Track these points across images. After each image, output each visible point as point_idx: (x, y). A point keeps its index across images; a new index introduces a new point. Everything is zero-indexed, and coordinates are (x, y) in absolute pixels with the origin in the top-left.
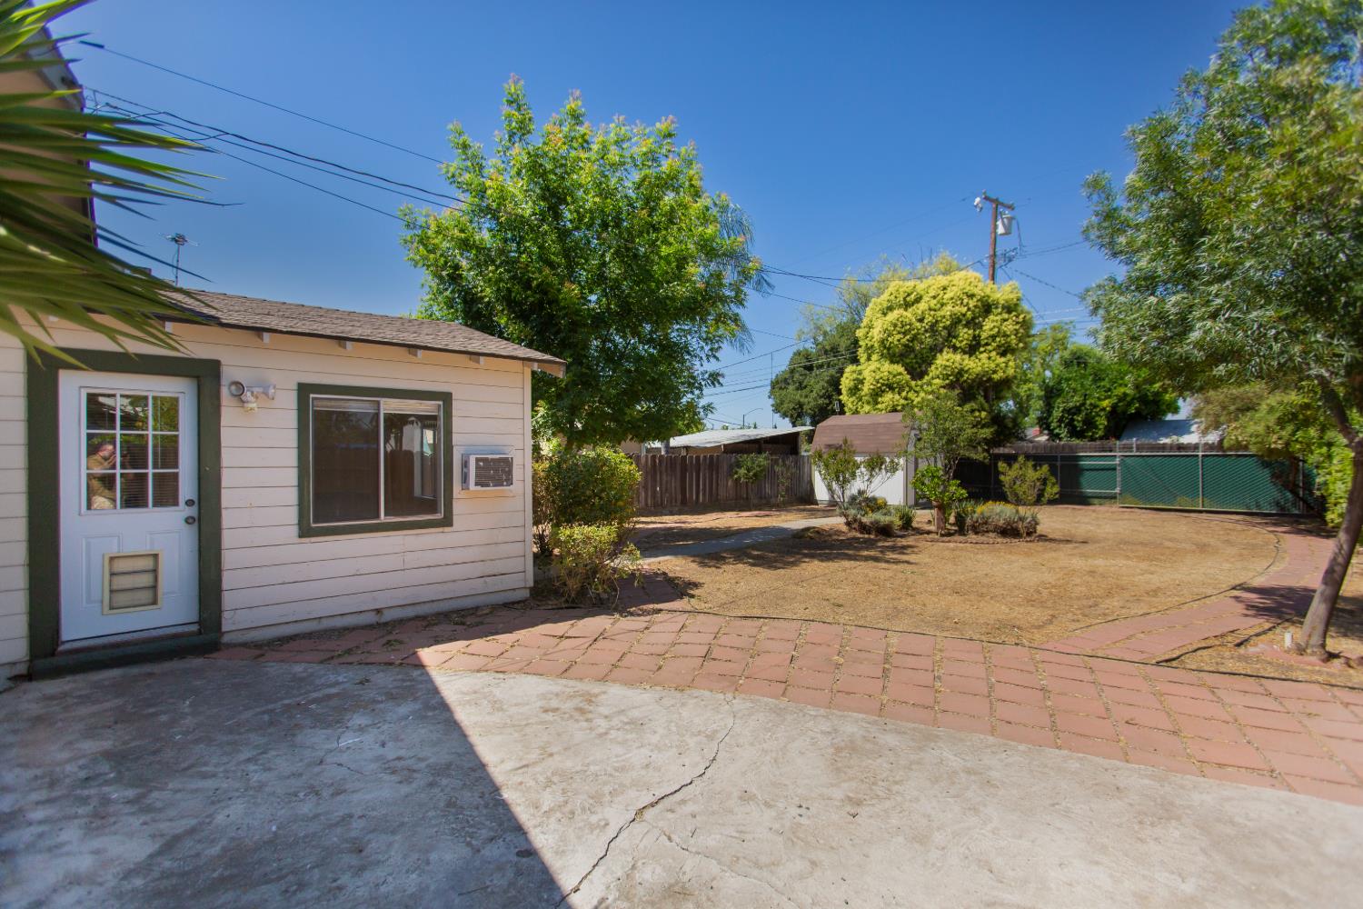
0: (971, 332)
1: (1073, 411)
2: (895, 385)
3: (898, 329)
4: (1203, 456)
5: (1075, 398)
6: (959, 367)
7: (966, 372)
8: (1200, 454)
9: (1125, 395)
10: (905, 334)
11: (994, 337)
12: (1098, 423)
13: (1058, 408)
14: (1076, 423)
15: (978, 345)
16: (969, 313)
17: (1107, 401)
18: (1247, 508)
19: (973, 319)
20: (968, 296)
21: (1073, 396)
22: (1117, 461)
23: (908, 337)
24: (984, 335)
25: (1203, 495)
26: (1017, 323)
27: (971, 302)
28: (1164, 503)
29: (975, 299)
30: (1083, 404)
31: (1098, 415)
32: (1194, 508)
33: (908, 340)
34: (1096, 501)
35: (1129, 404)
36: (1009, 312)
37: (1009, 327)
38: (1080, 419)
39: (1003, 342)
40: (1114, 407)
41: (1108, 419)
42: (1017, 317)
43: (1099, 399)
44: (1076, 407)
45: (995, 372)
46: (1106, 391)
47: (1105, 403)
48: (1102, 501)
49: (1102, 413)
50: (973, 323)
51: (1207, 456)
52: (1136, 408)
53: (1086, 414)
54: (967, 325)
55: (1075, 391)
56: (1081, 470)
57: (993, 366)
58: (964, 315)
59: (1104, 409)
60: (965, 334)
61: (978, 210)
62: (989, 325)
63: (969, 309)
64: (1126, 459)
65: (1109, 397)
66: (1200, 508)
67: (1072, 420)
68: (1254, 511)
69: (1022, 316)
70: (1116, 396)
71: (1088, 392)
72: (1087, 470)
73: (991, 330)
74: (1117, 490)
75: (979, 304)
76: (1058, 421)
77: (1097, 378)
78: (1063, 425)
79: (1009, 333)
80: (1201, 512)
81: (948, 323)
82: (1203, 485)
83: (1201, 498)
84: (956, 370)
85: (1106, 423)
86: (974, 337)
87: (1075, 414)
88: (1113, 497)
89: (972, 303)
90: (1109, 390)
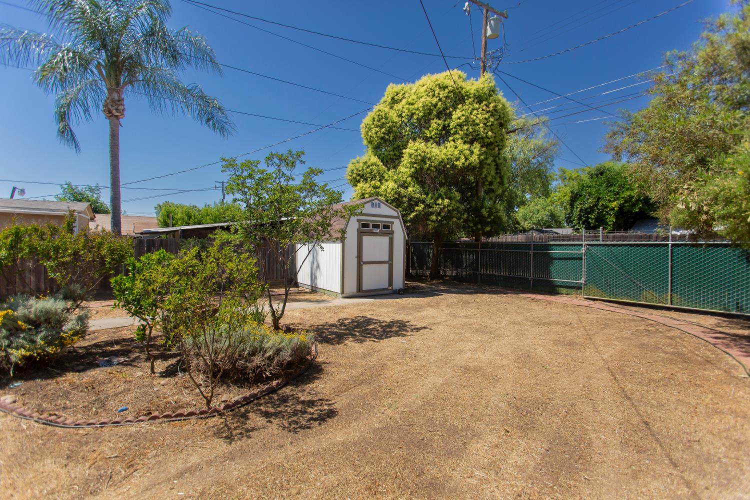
0: (440, 122)
1: (589, 210)
2: (368, 175)
3: (375, 123)
4: (673, 245)
5: (589, 201)
6: (423, 154)
7: (429, 159)
8: (670, 243)
9: (631, 197)
10: (381, 127)
11: (461, 125)
12: (608, 220)
13: (577, 208)
14: (590, 220)
15: (448, 133)
16: (440, 103)
17: (615, 203)
18: (725, 309)
19: (444, 110)
20: (440, 88)
21: (588, 199)
22: (583, 250)
23: (383, 130)
24: (452, 125)
25: (672, 291)
26: (488, 112)
27: (441, 93)
28: (628, 296)
29: (447, 90)
30: (596, 205)
31: (608, 213)
32: (660, 305)
33: (384, 133)
34: (564, 290)
35: (634, 205)
36: (480, 102)
37: (479, 116)
38: (593, 217)
39: (471, 130)
40: (621, 207)
41: (616, 216)
42: (487, 106)
43: (610, 201)
44: (590, 207)
45: (458, 159)
46: (615, 195)
47: (614, 204)
48: (570, 291)
49: (612, 212)
50: (444, 114)
51: (678, 245)
52: (640, 208)
53: (598, 213)
54: (438, 116)
55: (590, 194)
56: (550, 259)
57: (456, 153)
58: (435, 106)
59: (613, 209)
60: (435, 124)
61: (467, 14)
62: (458, 115)
63: (440, 100)
64: (591, 248)
65: (618, 199)
66: (669, 305)
67: (588, 218)
68: (734, 312)
69: (492, 105)
70: (622, 198)
71: (601, 196)
72: (556, 259)
73: (459, 118)
74: (582, 281)
75: (451, 95)
76: (578, 219)
77: (610, 184)
78: (581, 222)
79: (477, 121)
80: (669, 309)
81: (421, 114)
82: (672, 280)
83: (669, 293)
84: (419, 158)
85: (614, 220)
86: (444, 127)
87: (590, 213)
88: (579, 288)
89: (443, 94)
90: (618, 193)
